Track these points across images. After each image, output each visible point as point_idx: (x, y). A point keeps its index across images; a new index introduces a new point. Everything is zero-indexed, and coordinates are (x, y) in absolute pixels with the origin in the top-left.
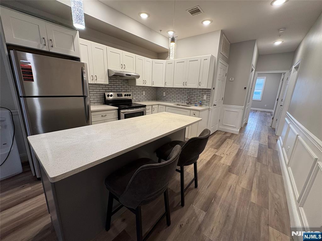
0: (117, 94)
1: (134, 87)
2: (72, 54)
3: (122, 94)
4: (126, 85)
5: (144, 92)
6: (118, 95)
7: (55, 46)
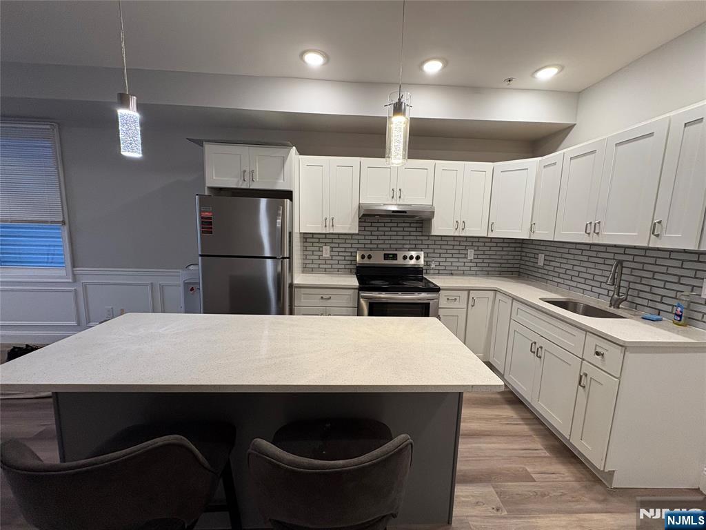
0: (385, 254)
1: (427, 238)
2: (281, 185)
3: (396, 255)
4: (414, 234)
5: (471, 254)
6: (386, 257)
7: (257, 178)
